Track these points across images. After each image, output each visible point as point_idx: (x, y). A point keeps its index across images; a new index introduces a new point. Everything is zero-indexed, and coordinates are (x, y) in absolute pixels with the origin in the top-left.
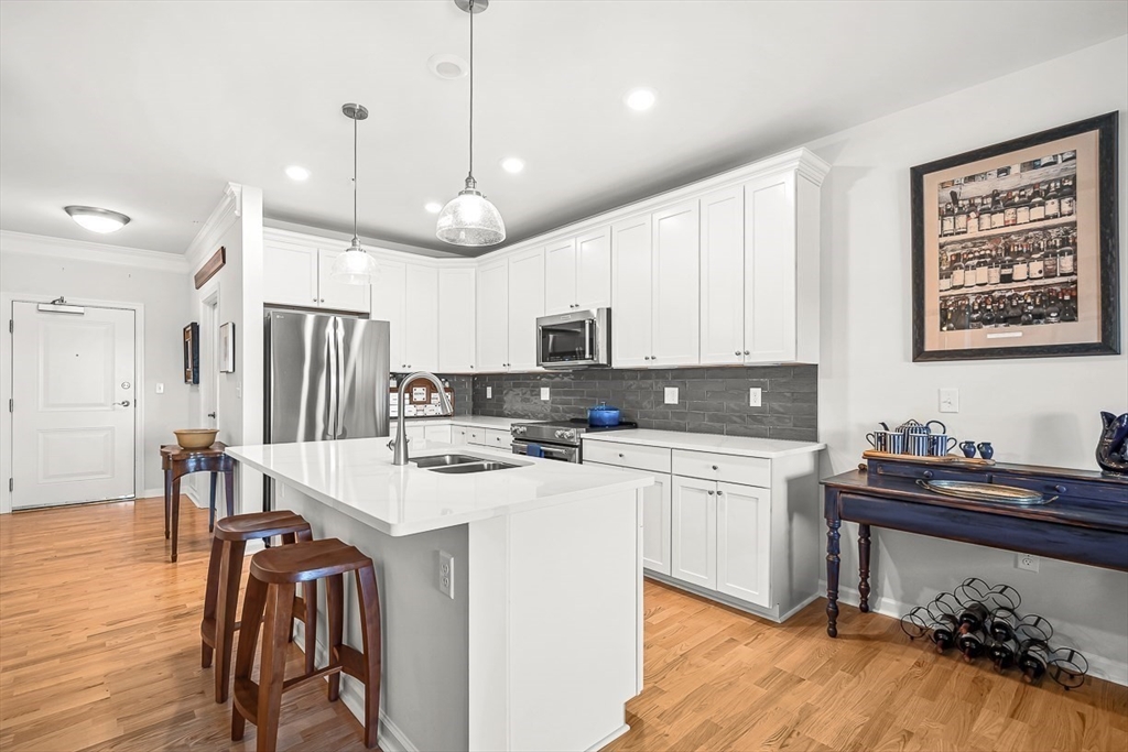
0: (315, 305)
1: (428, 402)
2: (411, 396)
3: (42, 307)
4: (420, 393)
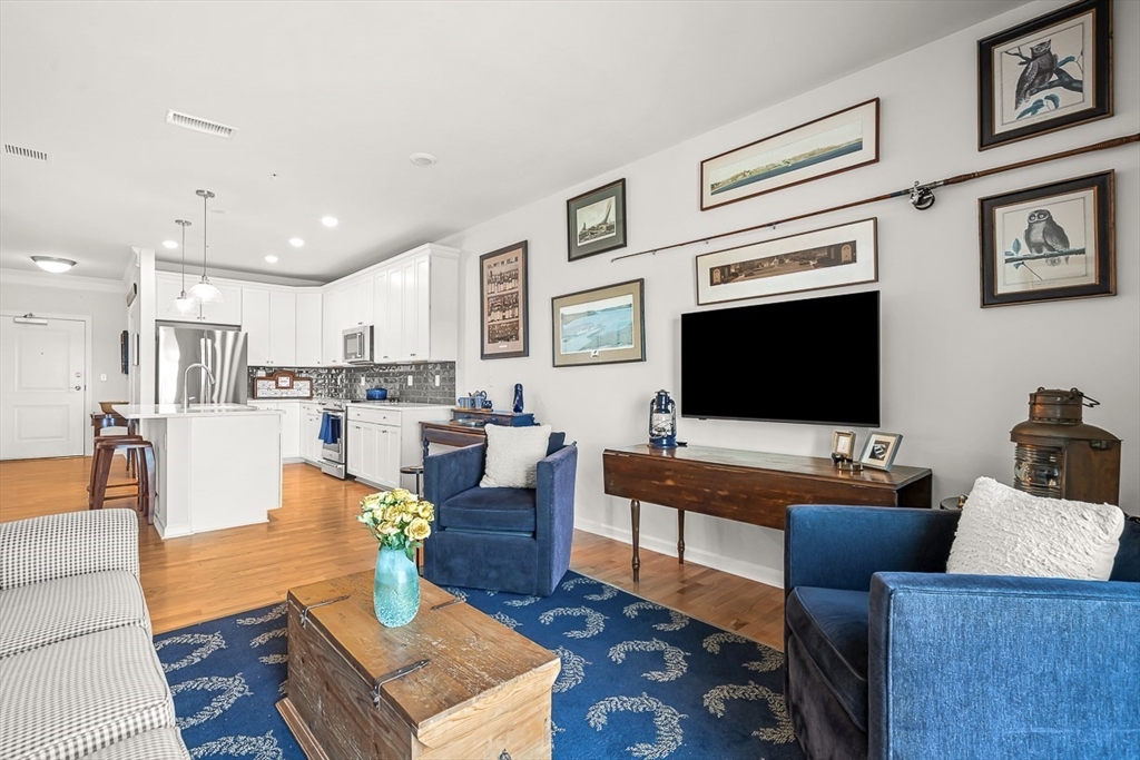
0: (199, 321)
1: (291, 387)
2: (277, 383)
3: (17, 320)
4: (284, 381)
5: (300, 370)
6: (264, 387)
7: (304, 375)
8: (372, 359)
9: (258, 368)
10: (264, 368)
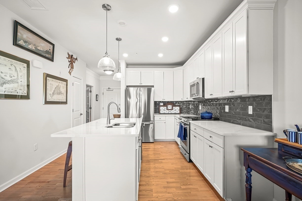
0: (140, 85)
1: (172, 109)
2: (167, 108)
4: (170, 107)
5: (176, 102)
6: (163, 109)
7: (177, 104)
8: (203, 96)
9: (161, 102)
10: (163, 102)
